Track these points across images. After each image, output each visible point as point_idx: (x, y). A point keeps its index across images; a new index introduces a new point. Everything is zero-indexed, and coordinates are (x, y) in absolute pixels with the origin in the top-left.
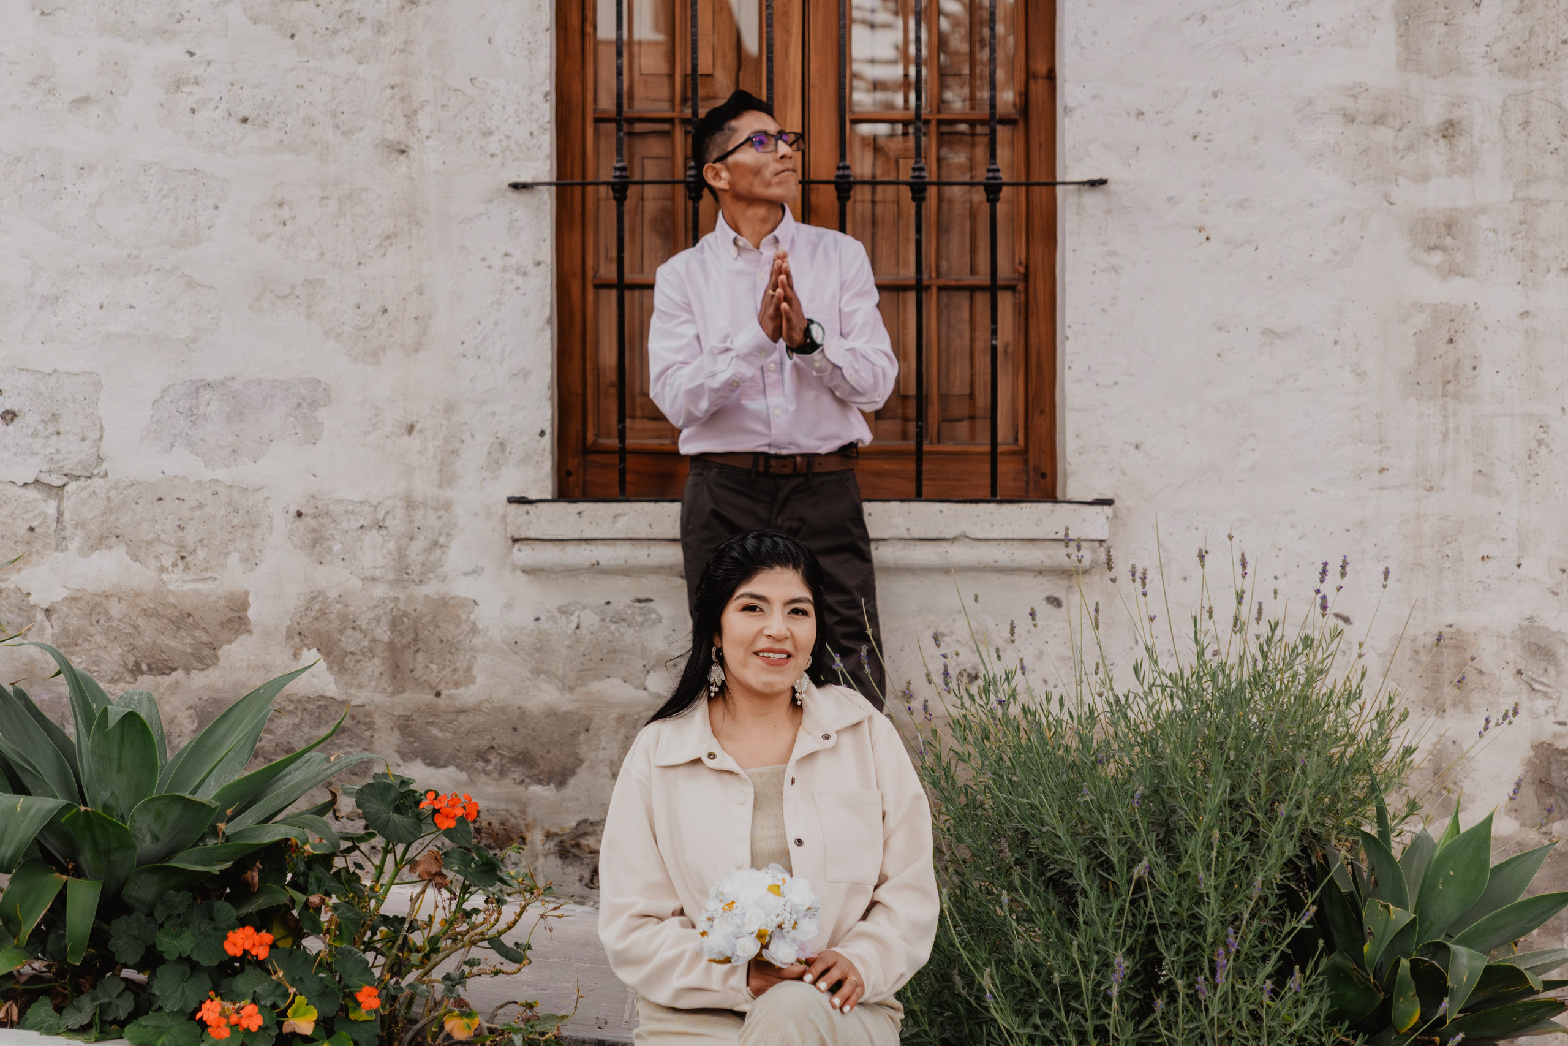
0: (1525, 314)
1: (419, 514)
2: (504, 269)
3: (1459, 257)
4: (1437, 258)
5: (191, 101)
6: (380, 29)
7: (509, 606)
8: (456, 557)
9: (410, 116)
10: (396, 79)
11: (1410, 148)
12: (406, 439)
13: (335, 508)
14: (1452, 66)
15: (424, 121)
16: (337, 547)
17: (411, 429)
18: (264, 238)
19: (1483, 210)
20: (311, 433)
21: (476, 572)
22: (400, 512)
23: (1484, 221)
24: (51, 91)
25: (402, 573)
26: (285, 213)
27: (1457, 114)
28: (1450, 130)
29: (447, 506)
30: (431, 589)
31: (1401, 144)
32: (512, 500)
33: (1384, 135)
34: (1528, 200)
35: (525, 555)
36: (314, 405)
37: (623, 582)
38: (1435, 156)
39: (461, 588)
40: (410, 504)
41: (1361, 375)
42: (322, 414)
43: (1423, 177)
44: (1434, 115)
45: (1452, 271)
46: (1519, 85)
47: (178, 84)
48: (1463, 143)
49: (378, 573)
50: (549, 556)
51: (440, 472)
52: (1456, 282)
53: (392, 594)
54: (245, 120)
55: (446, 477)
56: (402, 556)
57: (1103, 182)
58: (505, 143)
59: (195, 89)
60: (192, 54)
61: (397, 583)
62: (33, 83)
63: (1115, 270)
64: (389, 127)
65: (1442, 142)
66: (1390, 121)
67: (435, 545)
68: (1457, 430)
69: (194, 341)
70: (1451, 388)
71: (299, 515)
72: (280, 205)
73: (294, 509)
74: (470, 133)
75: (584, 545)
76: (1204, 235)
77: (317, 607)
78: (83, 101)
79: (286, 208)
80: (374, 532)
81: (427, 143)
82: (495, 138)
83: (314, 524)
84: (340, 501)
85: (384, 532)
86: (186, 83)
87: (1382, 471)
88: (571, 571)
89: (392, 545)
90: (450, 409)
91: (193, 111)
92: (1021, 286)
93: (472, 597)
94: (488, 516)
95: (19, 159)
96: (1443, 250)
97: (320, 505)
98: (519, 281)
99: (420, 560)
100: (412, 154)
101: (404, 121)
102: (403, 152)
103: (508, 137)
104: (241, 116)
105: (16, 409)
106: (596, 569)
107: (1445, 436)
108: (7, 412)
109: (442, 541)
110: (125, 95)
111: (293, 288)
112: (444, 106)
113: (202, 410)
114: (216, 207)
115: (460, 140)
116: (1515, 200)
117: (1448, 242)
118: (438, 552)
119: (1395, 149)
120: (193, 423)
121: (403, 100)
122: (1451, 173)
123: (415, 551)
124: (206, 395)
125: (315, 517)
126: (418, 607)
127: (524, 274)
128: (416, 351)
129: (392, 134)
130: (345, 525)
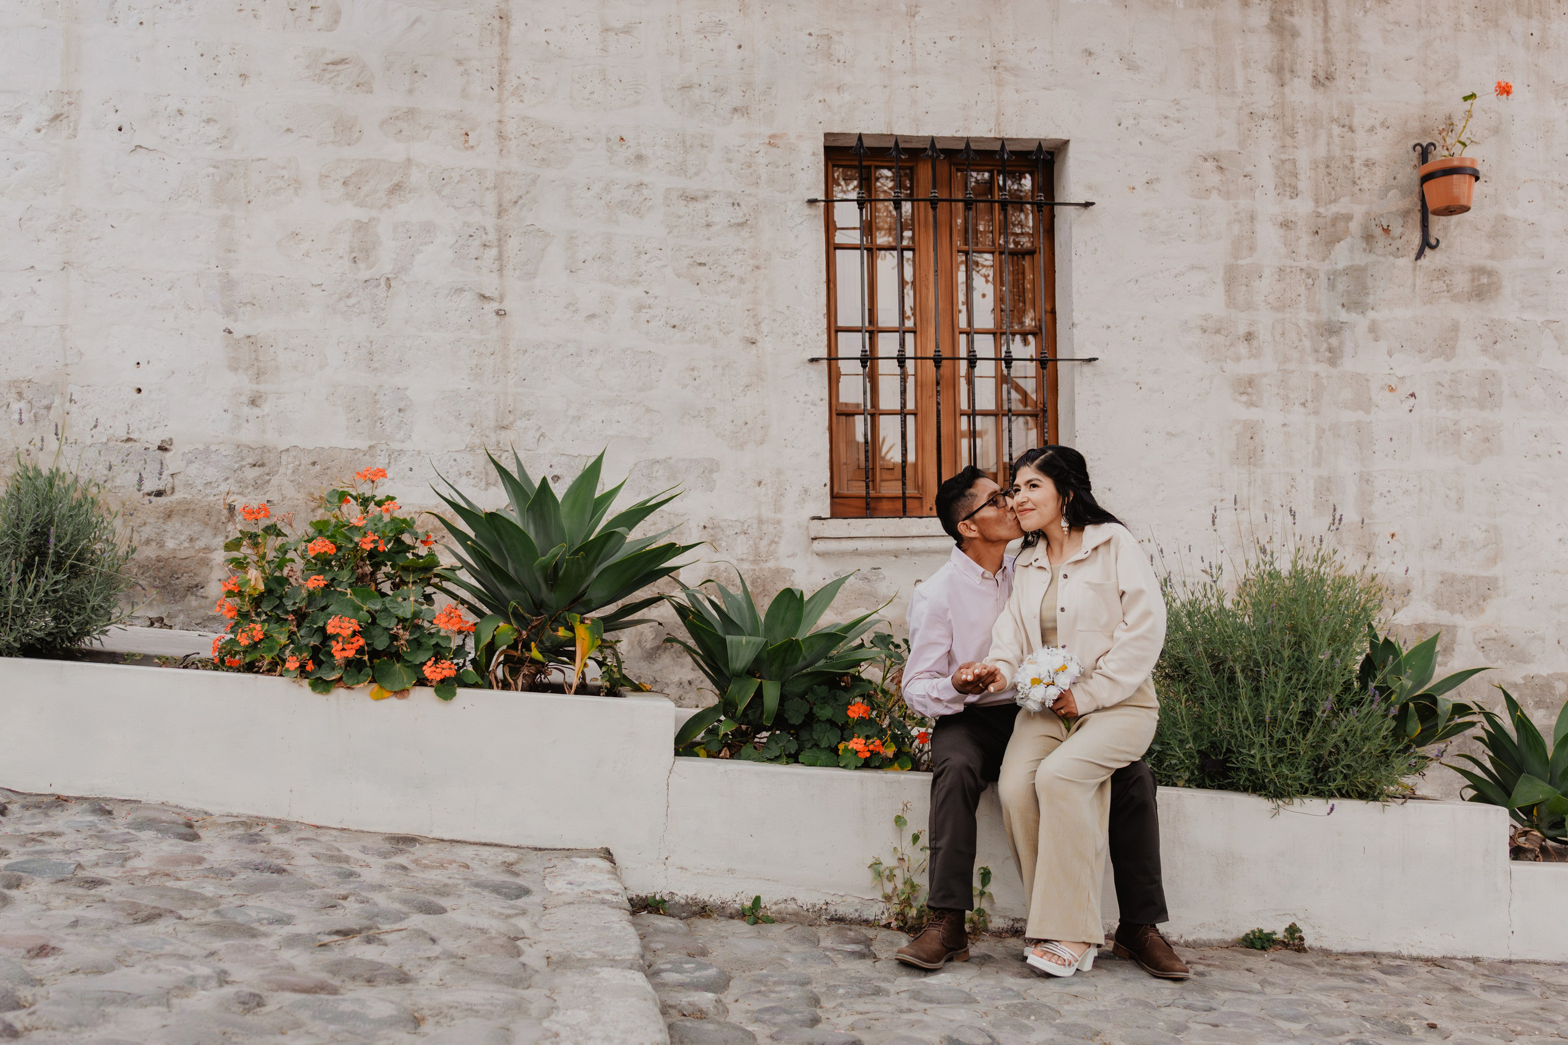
0: (1284, 425)
1: (764, 527)
2: (805, 403)
3: (1254, 398)
4: (1244, 398)
5: (647, 317)
6: (742, 281)
7: (810, 572)
8: (783, 548)
9: (757, 325)
10: (750, 307)
11: (1231, 345)
12: (757, 489)
13: (723, 524)
14: (1250, 306)
15: (765, 328)
16: (724, 544)
17: (760, 483)
18: (685, 386)
19: (1265, 375)
20: (710, 487)
21: (794, 555)
22: (755, 526)
23: (1265, 380)
24: (576, 311)
25: (757, 558)
26: (695, 374)
27: (1252, 329)
28: (1249, 337)
29: (779, 522)
30: (771, 564)
31: (1228, 343)
32: (814, 518)
33: (1219, 339)
34: (1284, 370)
35: (819, 546)
36: (711, 471)
37: (866, 560)
38: (1243, 349)
39: (786, 564)
40: (760, 521)
41: (1211, 454)
42: (715, 476)
43: (1238, 359)
44: (1242, 330)
45: (1251, 404)
46: (1280, 315)
47: (640, 308)
48: (1255, 343)
49: (744, 557)
50: (833, 546)
51: (775, 505)
52: (1253, 409)
53: (752, 567)
54: (674, 327)
55: (778, 509)
56: (756, 547)
57: (1095, 359)
58: (805, 339)
59: (649, 310)
60: (647, 293)
61: (755, 562)
62: (566, 307)
63: (1098, 403)
64: (747, 330)
65: (1245, 342)
66: (1222, 332)
67: (773, 541)
68: (1255, 481)
69: (650, 439)
70: (1252, 460)
71: (705, 527)
72: (693, 370)
73: (702, 524)
74: (787, 333)
75: (850, 540)
76: (1139, 386)
77: (714, 574)
78: (593, 316)
79: (696, 371)
80: (742, 536)
81: (767, 338)
82: (799, 336)
83: (712, 532)
84: (725, 520)
85: (747, 536)
86: (644, 307)
87: (1222, 500)
88: (842, 554)
89: (751, 542)
90: (779, 472)
91: (648, 322)
92: (1041, 415)
93: (792, 568)
94: (800, 527)
95: (559, 346)
96: (1247, 394)
97: (715, 522)
98: (813, 408)
99: (766, 549)
100: (758, 344)
101: (754, 327)
102: (754, 343)
103: (806, 336)
104: (672, 325)
105: (559, 474)
106: (856, 553)
107: (1250, 483)
108: (555, 476)
109: (776, 539)
110: (613, 313)
111: (700, 412)
112: (774, 320)
113: (654, 475)
114: (661, 371)
115: (782, 337)
116: (1279, 370)
117: (1250, 390)
118: (774, 546)
119: (1225, 346)
120: (650, 481)
121: (753, 317)
122: (1250, 358)
123: (763, 543)
124: (657, 467)
125: (713, 529)
126: (765, 573)
127: (815, 405)
128: (762, 444)
129: (748, 334)
130: (728, 533)
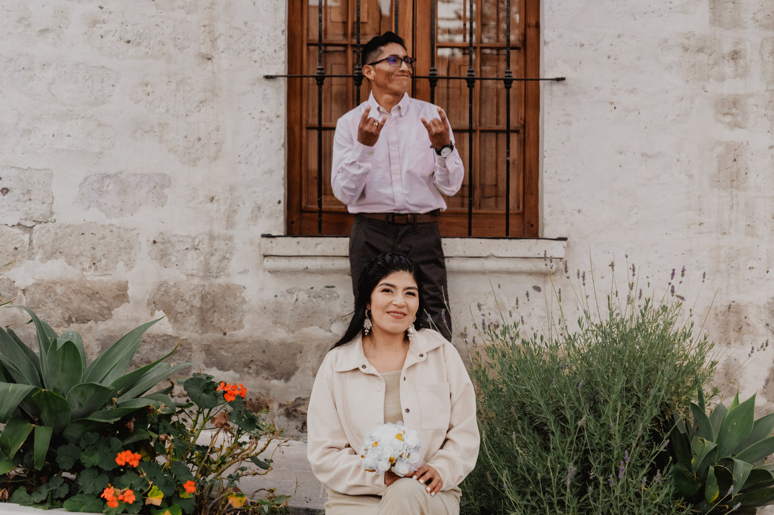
0: (771, 147)
1: (216, 243)
2: (261, 119)
3: (739, 119)
4: (728, 119)
5: (101, 32)
7: (262, 289)
8: (235, 265)
9: (213, 41)
10: (206, 22)
11: (715, 64)
12: (210, 205)
13: (173, 239)
14: (736, 24)
15: (221, 44)
16: (174, 259)
17: (212, 199)
18: (138, 102)
19: (751, 95)
20: (161, 201)
21: (245, 272)
22: (206, 242)
23: (751, 101)
24: (29, 25)
25: (207, 273)
26: (149, 89)
27: (739, 48)
28: (735, 56)
29: (231, 238)
30: (222, 280)
31: (711, 62)
32: (263, 236)
33: (703, 57)
35: (270, 263)
36: (163, 186)
37: (320, 278)
38: (728, 68)
39: (237, 280)
40: (212, 237)
41: (690, 177)
42: (167, 191)
43: (722, 79)
44: (727, 48)
45: (735, 125)
46: (769, 34)
47: (94, 23)
48: (741, 62)
49: (195, 272)
50: (282, 264)
51: (227, 221)
52: (737, 131)
53: (202, 283)
54: (129, 42)
55: (230, 223)
56: (207, 263)
57: (563, 79)
58: (262, 55)
59: (103, 25)
60: (101, 8)
61: (205, 277)
62: (19, 21)
63: (569, 123)
64: (202, 46)
65: (731, 61)
66: (706, 50)
67: (224, 257)
68: (738, 204)
69: (101, 153)
70: (735, 183)
71: (155, 242)
72: (146, 85)
73: (152, 239)
74: (244, 50)
75: (300, 259)
76: (613, 106)
77: (163, 289)
78: (45, 31)
79: (149, 86)
80: (193, 251)
81: (222, 55)
82: (257, 52)
83: (162, 247)
84: (176, 236)
85: (198, 251)
86: (99, 22)
87: (701, 224)
88: (293, 272)
89: (202, 258)
90: (232, 189)
91: (102, 37)
92: (522, 131)
93: (243, 284)
94: (252, 244)
95: (11, 60)
96: (732, 115)
97: (165, 237)
98: (268, 125)
99: (216, 265)
100: (214, 60)
101: (210, 43)
102: (209, 59)
103: (263, 52)
104: (126, 40)
105: (8, 187)
106: (306, 271)
107: (732, 207)
108: (4, 189)
109: (228, 256)
110: (67, 28)
111: (152, 127)
112: (231, 36)
113: (105, 189)
114: (113, 86)
115: (239, 53)
116: (767, 90)
117: (734, 110)
118: (226, 262)
119: (708, 64)
120: (100, 195)
121: (210, 33)
122: (735, 77)
123: (214, 261)
124: (107, 181)
125: (162, 243)
126: (215, 289)
127: (271, 122)
128: (215, 159)
129: (204, 50)
130: (178, 248)
